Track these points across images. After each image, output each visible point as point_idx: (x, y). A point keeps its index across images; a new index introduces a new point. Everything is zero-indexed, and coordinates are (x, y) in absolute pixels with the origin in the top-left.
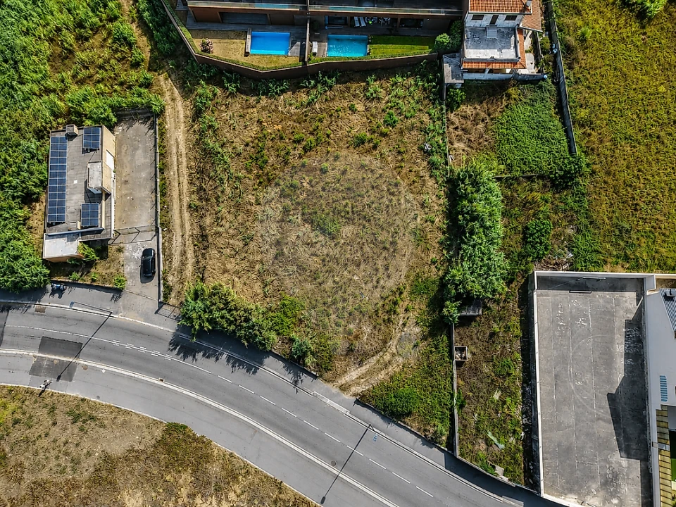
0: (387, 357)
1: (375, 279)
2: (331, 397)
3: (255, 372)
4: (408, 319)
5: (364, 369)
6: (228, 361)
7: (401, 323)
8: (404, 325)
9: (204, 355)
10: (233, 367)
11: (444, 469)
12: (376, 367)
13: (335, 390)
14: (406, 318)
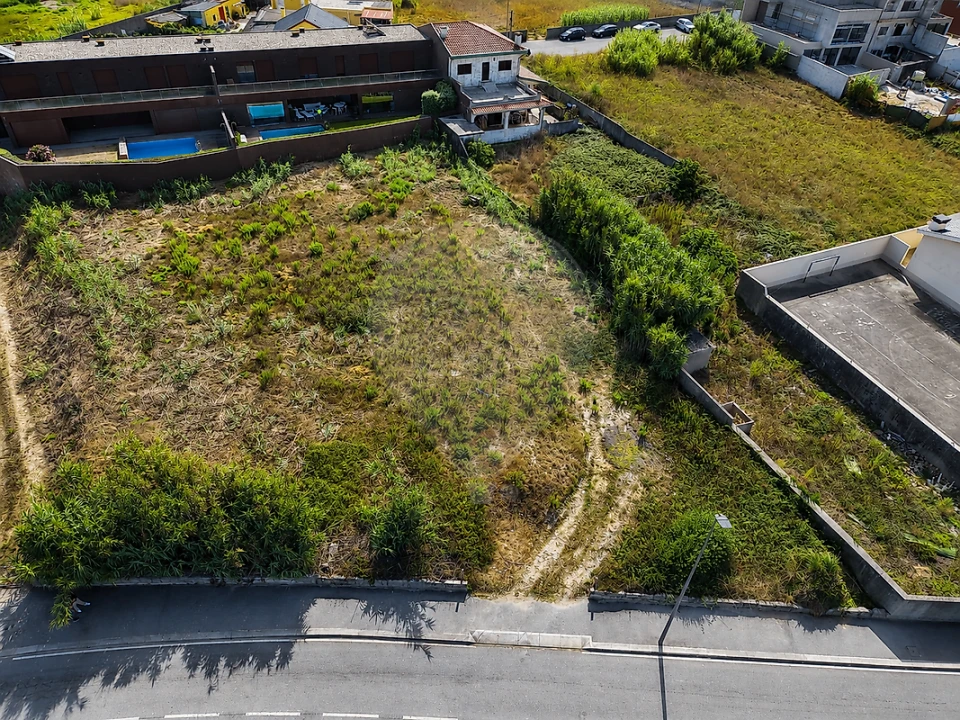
0: (601, 485)
1: (493, 365)
2: (525, 623)
3: (285, 659)
4: (595, 403)
5: (567, 528)
6: (192, 666)
7: (587, 414)
8: (595, 415)
9: (107, 681)
10: (209, 674)
11: (898, 662)
12: (590, 511)
13: (525, 605)
14: (591, 403)
